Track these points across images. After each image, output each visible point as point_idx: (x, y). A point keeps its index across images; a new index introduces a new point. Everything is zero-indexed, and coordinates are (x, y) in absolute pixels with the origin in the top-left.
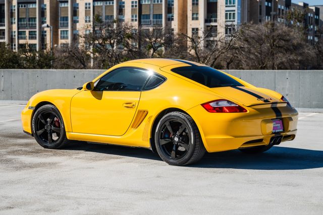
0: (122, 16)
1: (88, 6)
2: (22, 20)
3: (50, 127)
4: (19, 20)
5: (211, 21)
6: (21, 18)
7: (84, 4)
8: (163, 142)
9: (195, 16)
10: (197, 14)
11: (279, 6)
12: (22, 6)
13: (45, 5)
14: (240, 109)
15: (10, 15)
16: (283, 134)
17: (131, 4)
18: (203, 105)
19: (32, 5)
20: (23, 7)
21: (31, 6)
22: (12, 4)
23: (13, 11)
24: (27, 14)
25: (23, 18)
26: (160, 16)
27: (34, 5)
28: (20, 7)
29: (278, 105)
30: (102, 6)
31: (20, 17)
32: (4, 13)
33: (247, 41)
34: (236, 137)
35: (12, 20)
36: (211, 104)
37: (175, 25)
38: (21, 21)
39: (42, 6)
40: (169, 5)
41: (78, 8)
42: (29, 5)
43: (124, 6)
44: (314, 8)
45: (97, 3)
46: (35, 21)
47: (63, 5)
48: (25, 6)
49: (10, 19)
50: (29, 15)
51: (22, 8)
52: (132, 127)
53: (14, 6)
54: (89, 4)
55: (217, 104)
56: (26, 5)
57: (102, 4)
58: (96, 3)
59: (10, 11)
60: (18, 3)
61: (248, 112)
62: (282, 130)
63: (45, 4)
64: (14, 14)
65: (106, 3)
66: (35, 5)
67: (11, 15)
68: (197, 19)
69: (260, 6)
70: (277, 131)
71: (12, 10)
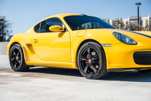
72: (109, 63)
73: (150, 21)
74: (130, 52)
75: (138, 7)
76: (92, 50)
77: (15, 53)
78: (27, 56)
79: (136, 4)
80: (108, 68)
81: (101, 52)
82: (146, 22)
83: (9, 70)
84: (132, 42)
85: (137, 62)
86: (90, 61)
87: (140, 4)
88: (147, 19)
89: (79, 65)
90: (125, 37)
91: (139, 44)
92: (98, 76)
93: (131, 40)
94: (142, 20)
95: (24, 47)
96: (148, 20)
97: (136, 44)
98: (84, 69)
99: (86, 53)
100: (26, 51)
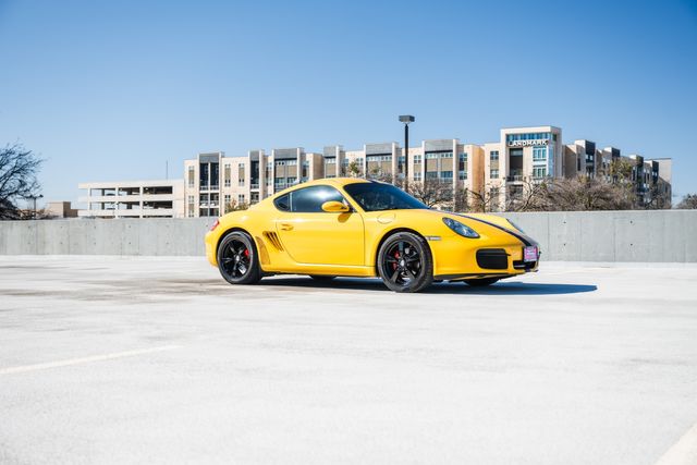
2: (280, 180)
4: (276, 180)
5: (513, 180)
6: (279, 178)
9: (494, 173)
10: (497, 170)
11: (604, 160)
13: (308, 162)
15: (265, 174)
19: (292, 162)
21: (290, 163)
22: (268, 160)
23: (269, 170)
24: (286, 173)
25: (281, 178)
26: (450, 173)
27: (294, 162)
28: (278, 165)
31: (277, 177)
32: (258, 172)
33: (550, 197)
35: (268, 180)
37: (469, 184)
38: (278, 182)
39: (304, 163)
40: (461, 159)
42: (288, 162)
44: (651, 162)
47: (329, 161)
48: (283, 164)
49: (265, 179)
50: (288, 174)
51: (280, 166)
53: (271, 164)
56: (284, 162)
59: (265, 170)
60: (276, 160)
63: (307, 160)
64: (270, 174)
66: (296, 162)
67: (267, 174)
68: (497, 176)
69: (579, 160)
72: (437, 266)
73: (426, 160)
74: (471, 250)
75: (407, 127)
76: (406, 245)
77: (232, 250)
78: (266, 255)
79: (402, 119)
80: (435, 274)
81: (424, 249)
83: (219, 281)
84: (472, 235)
85: (481, 265)
86: (402, 263)
87: (412, 119)
88: (417, 154)
89: (381, 270)
90: (460, 226)
91: (483, 238)
92: (418, 286)
93: (470, 231)
95: (257, 238)
97: (479, 237)
98: (390, 277)
99: (396, 249)
100: (262, 246)
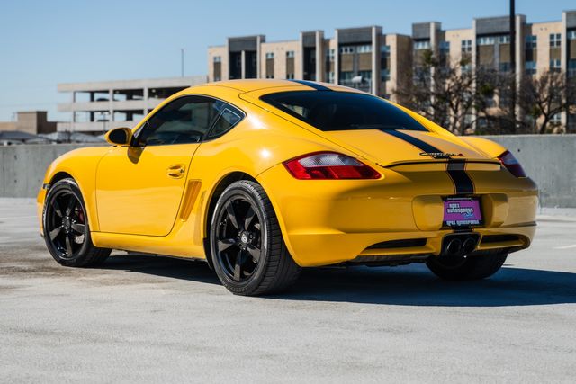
0: (531, 63)
1: (467, 46)
2: (347, 75)
3: (68, 222)
4: (342, 75)
6: (345, 73)
7: (460, 43)
8: (222, 246)
12: (346, 51)
13: (389, 47)
14: (366, 172)
15: (325, 66)
16: (483, 231)
17: (548, 40)
18: (285, 163)
19: (365, 49)
20: (349, 52)
21: (362, 50)
22: (328, 46)
23: (331, 60)
24: (356, 64)
25: (349, 72)
27: (368, 47)
28: (344, 53)
29: (469, 167)
30: (493, 46)
31: (343, 70)
32: (315, 64)
34: (348, 232)
35: (329, 75)
36: (303, 162)
38: (344, 78)
39: (383, 49)
41: (448, 50)
42: (358, 48)
43: (535, 45)
45: (485, 41)
46: (370, 77)
48: (351, 51)
49: (326, 74)
50: (358, 67)
51: (347, 53)
52: (181, 217)
53: (333, 51)
54: (470, 42)
55: (318, 160)
56: (353, 48)
57: (493, 42)
58: (482, 40)
59: (325, 60)
60: (340, 45)
61: (383, 177)
62: (477, 222)
63: (388, 44)
64: (332, 66)
65: (502, 40)
66: (370, 48)
67: (327, 67)
70: (459, 223)
71: (328, 58)
73: (568, 41)
82: (552, 44)
88: (555, 32)
94: (535, 38)
96: (559, 36)
